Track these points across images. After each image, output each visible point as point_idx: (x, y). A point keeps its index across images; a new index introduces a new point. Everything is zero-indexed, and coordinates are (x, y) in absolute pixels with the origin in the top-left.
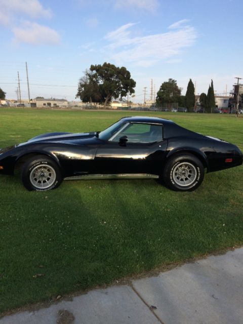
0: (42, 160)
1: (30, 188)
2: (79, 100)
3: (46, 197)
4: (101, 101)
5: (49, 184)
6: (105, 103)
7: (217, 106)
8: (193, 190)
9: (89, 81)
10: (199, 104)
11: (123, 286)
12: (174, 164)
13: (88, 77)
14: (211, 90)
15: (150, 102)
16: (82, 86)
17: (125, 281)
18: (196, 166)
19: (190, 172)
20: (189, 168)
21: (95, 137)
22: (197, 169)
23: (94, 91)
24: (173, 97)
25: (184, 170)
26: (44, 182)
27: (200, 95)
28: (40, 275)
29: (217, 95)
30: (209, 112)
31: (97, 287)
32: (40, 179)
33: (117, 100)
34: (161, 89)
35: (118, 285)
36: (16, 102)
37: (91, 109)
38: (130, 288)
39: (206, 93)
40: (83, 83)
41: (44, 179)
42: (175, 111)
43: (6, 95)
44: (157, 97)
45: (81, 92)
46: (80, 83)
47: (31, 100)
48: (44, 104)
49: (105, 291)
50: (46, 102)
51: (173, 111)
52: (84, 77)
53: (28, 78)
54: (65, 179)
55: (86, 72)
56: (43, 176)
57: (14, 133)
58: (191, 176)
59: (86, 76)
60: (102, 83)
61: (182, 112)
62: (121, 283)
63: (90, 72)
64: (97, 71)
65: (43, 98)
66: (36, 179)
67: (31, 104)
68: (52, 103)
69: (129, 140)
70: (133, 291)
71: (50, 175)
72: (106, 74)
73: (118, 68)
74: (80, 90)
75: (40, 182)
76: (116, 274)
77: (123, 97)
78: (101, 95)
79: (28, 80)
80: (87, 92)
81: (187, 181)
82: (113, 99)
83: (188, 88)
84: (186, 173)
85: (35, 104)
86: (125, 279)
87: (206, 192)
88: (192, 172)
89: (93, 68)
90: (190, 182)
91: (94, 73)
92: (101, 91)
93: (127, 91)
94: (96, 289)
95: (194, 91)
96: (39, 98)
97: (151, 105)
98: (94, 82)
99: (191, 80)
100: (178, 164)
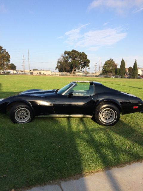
0: (22, 105)
1: (15, 122)
2: (57, 70)
3: (23, 127)
4: (70, 71)
5: (26, 120)
6: (72, 73)
7: (139, 75)
8: (113, 125)
9: (63, 60)
10: (128, 73)
11: (55, 185)
12: (101, 109)
13: (63, 58)
14: (135, 65)
15: (98, 72)
16: (59, 63)
17: (57, 182)
18: (115, 111)
19: (111, 114)
20: (111, 112)
21: (55, 92)
22: (115, 112)
23: (66, 65)
24: (112, 69)
25: (107, 113)
26: (24, 118)
27: (128, 68)
28: (5, 176)
29: (139, 68)
30: (134, 78)
31: (38, 185)
32: (21, 117)
33: (79, 70)
34: (105, 65)
35: (52, 184)
36: (22, 71)
37: (64, 76)
38: (58, 187)
39: (132, 67)
40: (60, 61)
41: (23, 117)
42: (114, 77)
43: (16, 67)
44: (103, 69)
45: (58, 66)
46: (58, 61)
47: (30, 70)
48: (38, 73)
49: (43, 188)
50: (39, 72)
51: (112, 77)
52: (60, 58)
53: (29, 58)
54: (36, 117)
55: (62, 55)
56: (23, 115)
57: (16, 89)
58: (112, 117)
59: (61, 57)
60: (71, 61)
61: (118, 78)
62: (54, 184)
63: (64, 55)
64: (68, 54)
65: (37, 69)
66: (18, 117)
67: (30, 73)
68: (42, 72)
69: (74, 94)
70: (60, 189)
71: (27, 114)
72: (73, 56)
73: (80, 53)
74: (58, 65)
75: (21, 118)
76: (52, 178)
77: (83, 69)
78: (70, 68)
79: (29, 60)
80: (62, 66)
81: (110, 120)
82: (77, 70)
83: (121, 63)
84: (109, 115)
85: (32, 73)
86: (57, 181)
87: (121, 127)
88: (113, 114)
89: (66, 53)
90: (111, 120)
91: (66, 56)
92: (70, 65)
93: (85, 66)
94: (37, 186)
95: (125, 66)
96: (35, 70)
97: (99, 74)
98: (66, 60)
99: (123, 59)
100: (103, 110)
